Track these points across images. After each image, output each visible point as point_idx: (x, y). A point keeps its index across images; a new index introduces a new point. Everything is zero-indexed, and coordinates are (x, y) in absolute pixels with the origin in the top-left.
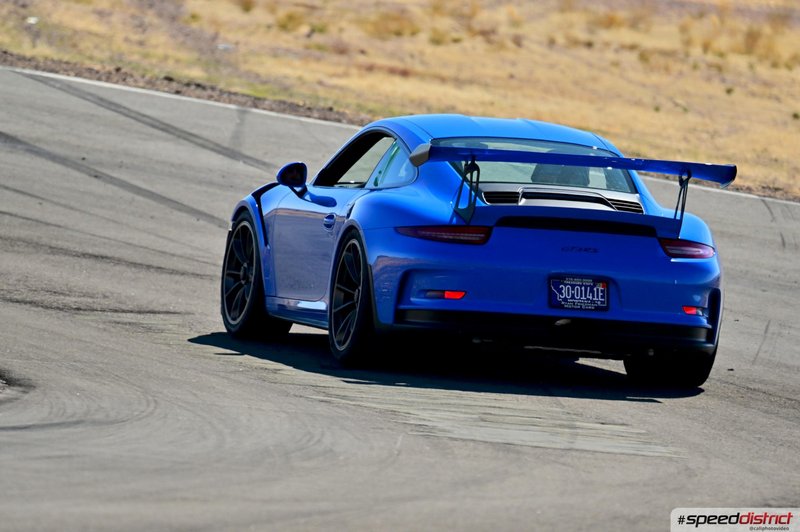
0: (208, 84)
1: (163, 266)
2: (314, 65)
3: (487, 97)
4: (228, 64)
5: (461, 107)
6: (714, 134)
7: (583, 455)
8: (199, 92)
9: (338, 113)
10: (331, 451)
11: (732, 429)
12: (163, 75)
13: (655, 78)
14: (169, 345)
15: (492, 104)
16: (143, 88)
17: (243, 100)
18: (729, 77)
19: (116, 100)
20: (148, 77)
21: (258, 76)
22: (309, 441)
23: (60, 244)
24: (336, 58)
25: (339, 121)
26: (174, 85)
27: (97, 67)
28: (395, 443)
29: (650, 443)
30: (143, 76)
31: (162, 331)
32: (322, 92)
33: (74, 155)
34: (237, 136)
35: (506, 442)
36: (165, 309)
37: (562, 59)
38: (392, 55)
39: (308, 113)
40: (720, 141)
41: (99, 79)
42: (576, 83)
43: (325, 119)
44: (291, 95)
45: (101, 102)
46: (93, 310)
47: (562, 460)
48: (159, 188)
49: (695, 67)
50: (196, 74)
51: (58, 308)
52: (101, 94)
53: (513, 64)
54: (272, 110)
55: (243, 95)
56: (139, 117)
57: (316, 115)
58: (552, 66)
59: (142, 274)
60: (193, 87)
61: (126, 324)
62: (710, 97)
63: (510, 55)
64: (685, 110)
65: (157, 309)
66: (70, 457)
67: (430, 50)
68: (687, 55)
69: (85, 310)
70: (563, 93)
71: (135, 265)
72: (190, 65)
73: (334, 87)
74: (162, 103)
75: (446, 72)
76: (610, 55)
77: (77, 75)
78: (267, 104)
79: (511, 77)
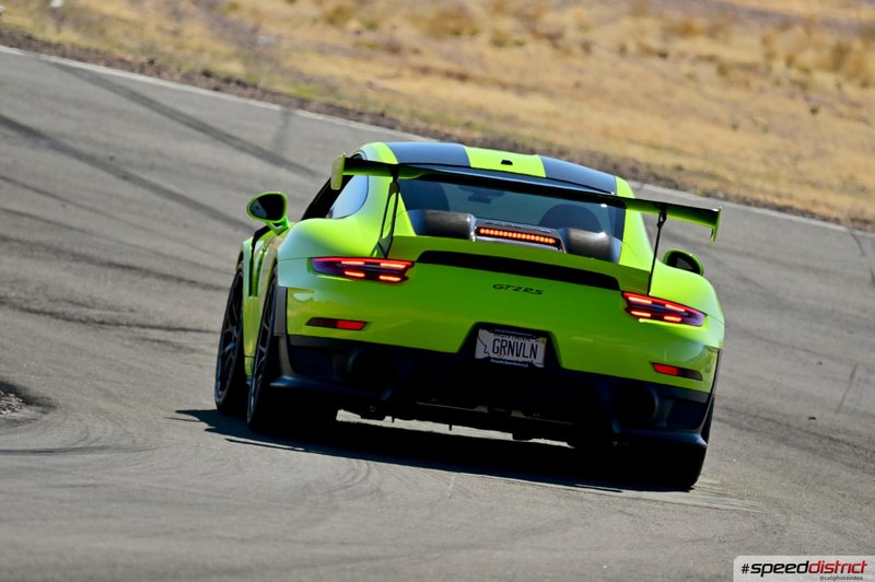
0: (249, 81)
1: (195, 279)
2: (363, 65)
3: (551, 107)
4: (270, 60)
5: (523, 117)
6: (797, 158)
7: (652, 505)
8: (240, 89)
9: (391, 119)
10: (378, 490)
11: (813, 483)
12: (199, 69)
13: (734, 94)
14: (201, 367)
15: (556, 115)
16: (179, 82)
17: (288, 100)
18: (814, 95)
19: (150, 94)
20: (184, 71)
21: (300, 74)
22: (353, 478)
23: (84, 250)
24: (387, 58)
25: (392, 128)
26: (213, 81)
27: (129, 58)
28: (448, 484)
29: (725, 495)
30: (179, 70)
31: (193, 351)
32: (371, 95)
33: (101, 153)
34: (280, 140)
36: (196, 327)
37: (634, 68)
38: (448, 57)
39: (359, 118)
40: (802, 166)
41: (132, 71)
42: (648, 96)
43: (378, 125)
44: (339, 97)
45: (135, 96)
46: (118, 324)
47: (629, 510)
48: (194, 193)
49: (778, 83)
50: (235, 68)
51: (81, 321)
52: (133, 87)
53: (581, 71)
54: (319, 112)
55: (288, 96)
56: (173, 115)
57: (367, 119)
58: (623, 76)
59: (173, 287)
60: (233, 85)
61: (153, 341)
62: (793, 117)
63: (576, 62)
64: (765, 130)
65: (188, 327)
66: (94, 486)
67: (491, 53)
68: (769, 69)
69: (109, 324)
70: (634, 106)
71: (165, 277)
72: (228, 58)
73: (385, 90)
74: (199, 100)
75: (510, 78)
76: (685, 68)
77: (109, 65)
78: (314, 106)
79: (578, 85)
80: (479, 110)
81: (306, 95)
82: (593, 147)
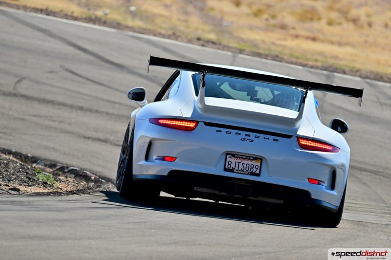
0: (218, 42)
2: (269, 34)
3: (354, 51)
4: (228, 33)
5: (341, 56)
8: (214, 46)
9: (281, 58)
12: (196, 37)
15: (356, 55)
16: (186, 43)
20: (188, 38)
21: (242, 39)
24: (280, 31)
25: (280, 61)
26: (201, 42)
27: (163, 32)
32: (273, 48)
33: (153, 75)
35: (358, 220)
38: (308, 30)
39: (266, 57)
41: (165, 38)
43: (275, 60)
44: (258, 49)
47: (385, 230)
50: (212, 37)
53: (367, 36)
54: (248, 55)
55: (235, 48)
56: (183, 57)
57: (270, 58)
58: (386, 37)
60: (210, 43)
63: (366, 31)
67: (327, 28)
72: (209, 32)
74: (195, 50)
75: (334, 39)
77: (155, 35)
78: (246, 52)
79: (366, 42)
80: (321, 54)
81: (243, 48)
82: (373, 69)
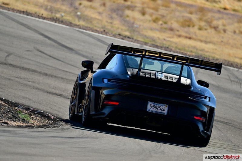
0: (131, 37)
2: (162, 34)
3: (214, 47)
4: (137, 31)
5: (206, 50)
8: (129, 39)
9: (170, 49)
10: (163, 151)
12: (117, 34)
15: (216, 49)
16: (112, 37)
17: (141, 43)
19: (103, 40)
21: (145, 36)
22: (156, 148)
24: (169, 32)
26: (121, 37)
27: (98, 29)
28: (182, 151)
30: (112, 33)
32: (164, 42)
33: (90, 56)
37: (238, 37)
39: (161, 48)
41: (99, 33)
43: (166, 50)
44: (156, 43)
50: (127, 34)
52: (99, 38)
54: (150, 46)
55: (142, 42)
57: (163, 49)
58: (234, 39)
60: (127, 38)
63: (222, 35)
66: (85, 148)
67: (198, 32)
70: (237, 48)
72: (125, 31)
73: (168, 41)
74: (117, 42)
75: (202, 39)
77: (93, 31)
78: (149, 45)
79: (222, 42)
80: (194, 47)
81: (147, 42)
82: (226, 59)
